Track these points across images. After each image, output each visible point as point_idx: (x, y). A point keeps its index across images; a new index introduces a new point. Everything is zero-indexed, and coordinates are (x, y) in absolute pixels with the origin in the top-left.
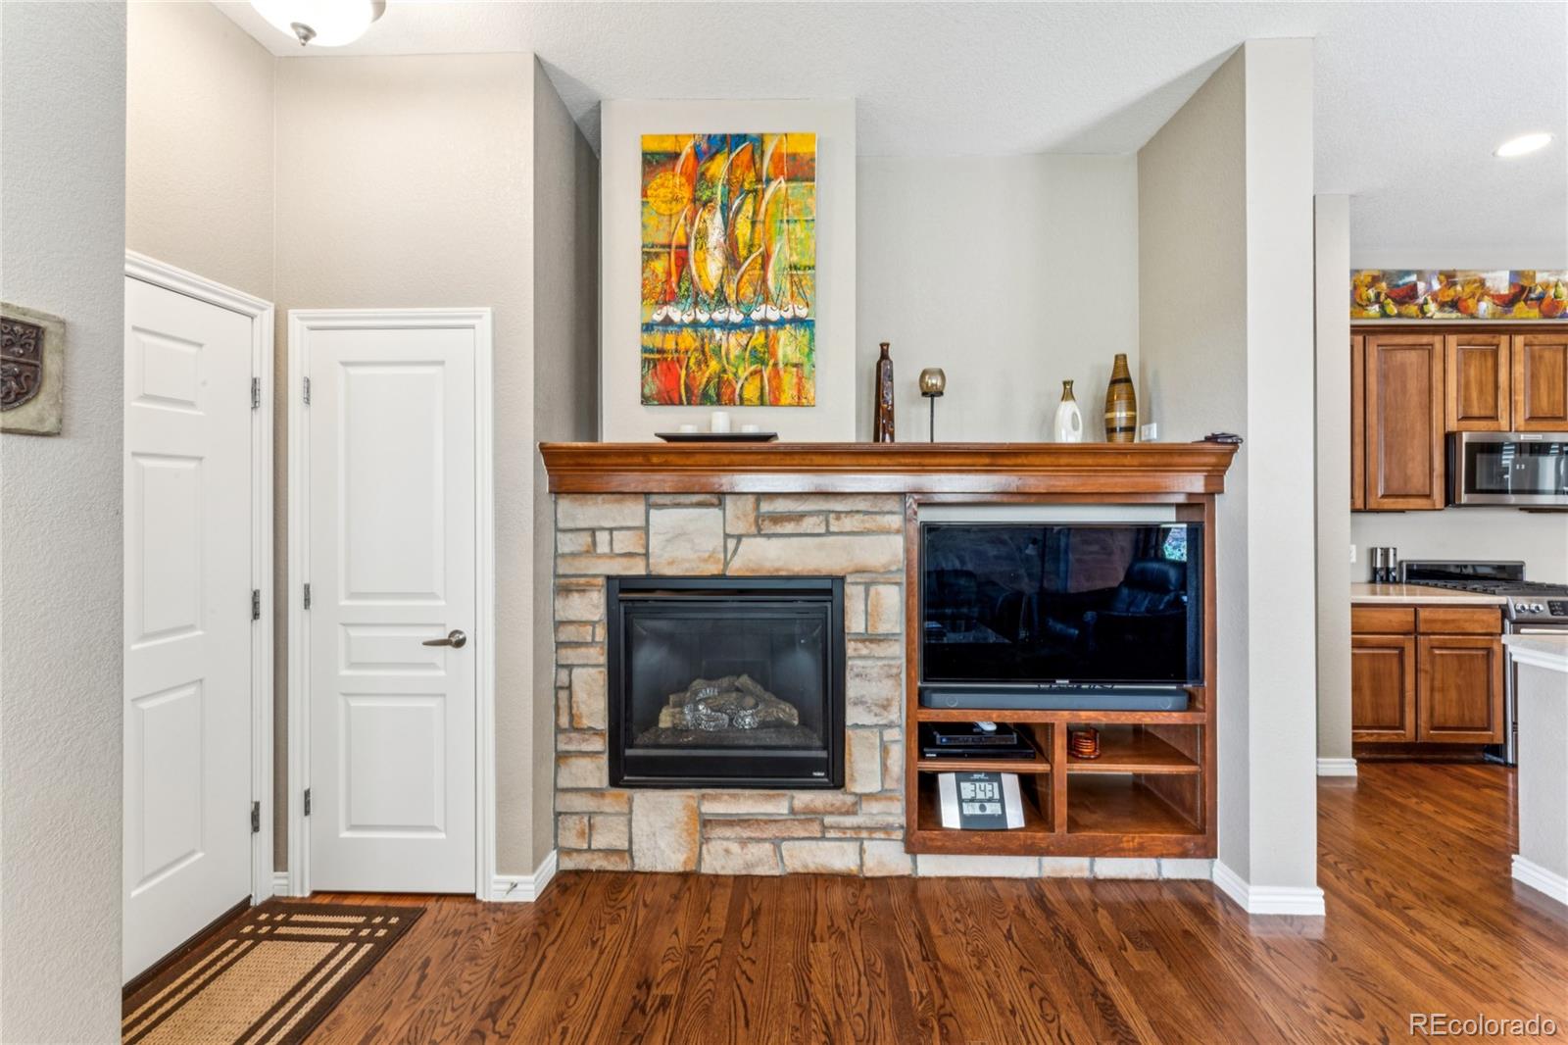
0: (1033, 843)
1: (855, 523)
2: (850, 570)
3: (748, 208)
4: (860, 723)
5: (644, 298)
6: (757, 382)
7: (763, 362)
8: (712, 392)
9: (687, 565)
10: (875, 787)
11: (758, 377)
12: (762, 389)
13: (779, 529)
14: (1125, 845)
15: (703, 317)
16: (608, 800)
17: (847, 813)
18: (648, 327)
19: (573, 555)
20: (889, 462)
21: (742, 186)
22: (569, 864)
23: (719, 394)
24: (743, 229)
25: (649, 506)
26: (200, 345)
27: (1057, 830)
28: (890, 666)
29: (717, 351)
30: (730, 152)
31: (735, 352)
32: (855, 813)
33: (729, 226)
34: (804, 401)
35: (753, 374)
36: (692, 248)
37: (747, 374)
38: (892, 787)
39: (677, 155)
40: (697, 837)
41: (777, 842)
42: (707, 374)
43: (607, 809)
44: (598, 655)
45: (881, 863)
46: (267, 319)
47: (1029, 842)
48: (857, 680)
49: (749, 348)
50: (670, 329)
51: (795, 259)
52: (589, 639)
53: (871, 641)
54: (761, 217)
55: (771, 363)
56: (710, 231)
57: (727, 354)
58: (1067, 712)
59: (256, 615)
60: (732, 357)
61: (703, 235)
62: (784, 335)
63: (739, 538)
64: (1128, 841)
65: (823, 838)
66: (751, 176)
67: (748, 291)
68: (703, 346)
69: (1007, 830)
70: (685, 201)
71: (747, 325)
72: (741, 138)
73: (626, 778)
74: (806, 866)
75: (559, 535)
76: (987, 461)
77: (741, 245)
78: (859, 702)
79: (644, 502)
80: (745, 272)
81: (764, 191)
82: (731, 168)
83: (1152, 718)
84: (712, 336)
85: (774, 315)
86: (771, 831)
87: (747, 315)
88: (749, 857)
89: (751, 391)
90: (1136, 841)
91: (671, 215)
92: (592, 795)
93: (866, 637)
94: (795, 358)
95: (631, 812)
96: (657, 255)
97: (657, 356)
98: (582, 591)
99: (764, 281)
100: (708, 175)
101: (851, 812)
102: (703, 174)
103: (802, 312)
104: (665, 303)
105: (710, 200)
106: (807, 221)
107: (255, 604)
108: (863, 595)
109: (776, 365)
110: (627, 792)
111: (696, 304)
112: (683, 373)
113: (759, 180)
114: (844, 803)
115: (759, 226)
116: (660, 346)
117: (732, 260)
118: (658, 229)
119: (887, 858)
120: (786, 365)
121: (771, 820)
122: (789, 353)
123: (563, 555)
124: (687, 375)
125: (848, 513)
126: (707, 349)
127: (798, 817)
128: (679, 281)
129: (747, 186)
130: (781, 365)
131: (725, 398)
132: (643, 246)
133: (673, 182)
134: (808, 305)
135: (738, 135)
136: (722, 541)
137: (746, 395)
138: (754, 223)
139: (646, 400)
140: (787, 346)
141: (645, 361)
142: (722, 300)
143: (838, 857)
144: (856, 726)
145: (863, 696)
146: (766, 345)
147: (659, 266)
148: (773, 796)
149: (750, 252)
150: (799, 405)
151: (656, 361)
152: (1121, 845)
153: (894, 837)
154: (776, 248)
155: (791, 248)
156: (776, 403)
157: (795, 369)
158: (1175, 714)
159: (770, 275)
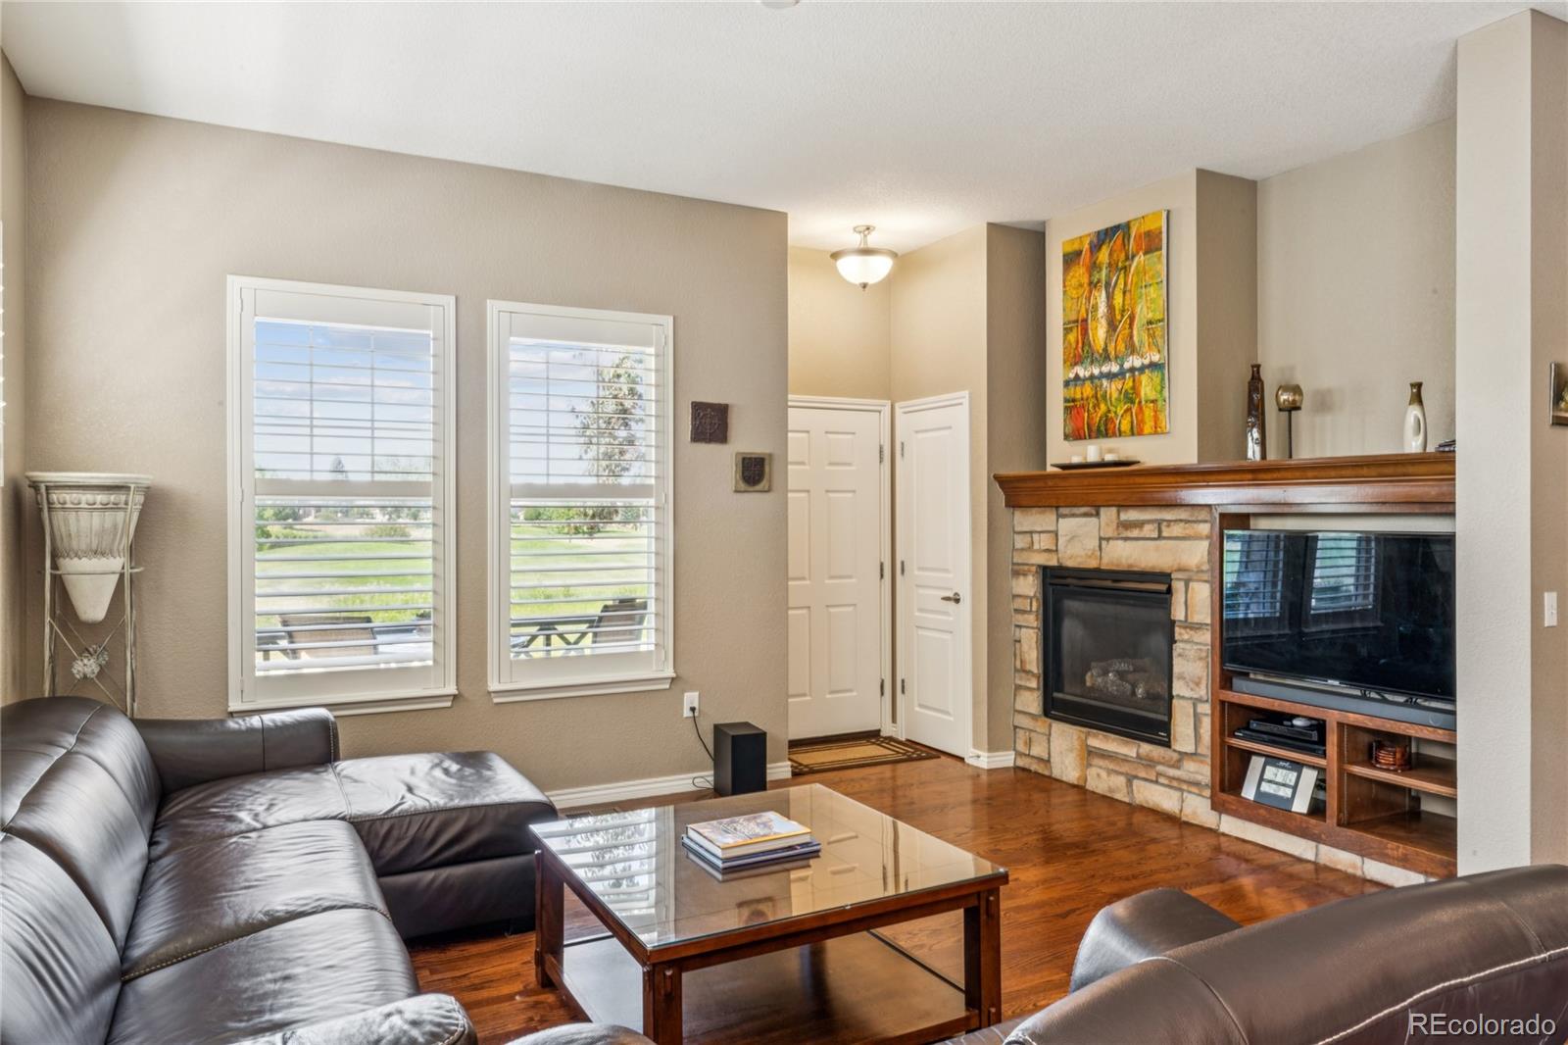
0: (1307, 828)
1: (1180, 530)
2: (1175, 567)
3: (1121, 281)
4: (1182, 694)
5: (1065, 362)
6: (1129, 418)
7: (1133, 402)
8: (1102, 428)
9: (1079, 560)
10: (1190, 748)
11: (1129, 413)
12: (1132, 422)
13: (1129, 534)
14: (1389, 852)
15: (1096, 372)
16: (1039, 723)
17: (1172, 766)
18: (1067, 384)
19: (1022, 550)
20: (1183, 480)
21: (1117, 266)
22: (1021, 763)
23: (1105, 430)
24: (1118, 300)
25: (1059, 516)
26: (854, 433)
27: (1328, 821)
28: (1200, 650)
29: (1104, 397)
30: (1110, 241)
31: (1115, 395)
32: (1178, 768)
33: (1110, 297)
34: (1159, 429)
35: (1126, 411)
36: (1089, 321)
37: (1122, 411)
38: (1203, 753)
39: (1081, 252)
40: (1085, 762)
41: (1130, 779)
42: (1099, 415)
43: (1038, 730)
44: (1033, 621)
45: (1195, 813)
46: (887, 410)
47: (1304, 825)
48: (1180, 658)
49: (1123, 391)
50: (1079, 383)
51: (1150, 315)
52: (1029, 609)
53: (1191, 628)
54: (1128, 287)
55: (1137, 401)
56: (1099, 304)
57: (1111, 398)
58: (1336, 712)
59: (882, 576)
60: (1113, 399)
61: (1095, 308)
62: (1144, 378)
63: (1108, 539)
64: (1392, 849)
65: (1156, 782)
66: (1122, 256)
67: (1121, 347)
68: (1096, 393)
69: (1290, 811)
70: (1085, 285)
71: (1121, 374)
72: (1117, 228)
73: (1053, 712)
74: (1147, 802)
75: (1016, 536)
76: (1250, 476)
77: (1117, 312)
78: (1181, 677)
79: (1055, 513)
80: (1120, 332)
81: (1130, 266)
82: (1111, 254)
83: (1417, 732)
84: (1102, 385)
85: (1137, 362)
86: (1125, 768)
87: (1122, 366)
88: (1111, 784)
89: (1125, 426)
90: (1401, 850)
91: (1078, 298)
92: (1033, 719)
93: (1186, 624)
94: (1152, 395)
95: (1050, 735)
96: (1071, 329)
97: (1072, 404)
98: (1025, 575)
99: (1131, 337)
100: (1098, 262)
101: (1177, 765)
102: (1095, 263)
103: (1156, 358)
104: (1076, 364)
105: (1099, 281)
106: (1157, 283)
107: (882, 570)
108: (1183, 589)
109: (1140, 402)
110: (1049, 721)
111: (1092, 362)
112: (1086, 414)
113: (1127, 258)
114: (1172, 758)
115: (1128, 294)
116: (1072, 396)
117: (1112, 326)
118: (1071, 310)
119: (1198, 809)
120: (1146, 402)
121: (1125, 760)
122: (1148, 392)
123: (1017, 550)
124: (1088, 416)
125: (1175, 521)
126: (1099, 396)
127: (1143, 762)
128: (1083, 347)
129: (1120, 265)
130: (1143, 403)
131: (1110, 432)
132: (1064, 324)
133: (1080, 273)
134: (1159, 352)
135: (1115, 227)
136: (1098, 542)
137: (1123, 429)
138: (1124, 293)
139: (1066, 437)
140: (1147, 387)
141: (1066, 408)
142: (1106, 357)
143: (1164, 799)
144: (1178, 696)
145: (1183, 673)
146: (1133, 388)
147: (1072, 337)
148: (1128, 742)
149: (1123, 316)
150: (1156, 433)
151: (1072, 407)
152: (1386, 851)
153: (1204, 794)
154: (1138, 310)
155: (1148, 308)
156: (1140, 433)
157: (1152, 405)
158: (1440, 731)
159: (1135, 333)
